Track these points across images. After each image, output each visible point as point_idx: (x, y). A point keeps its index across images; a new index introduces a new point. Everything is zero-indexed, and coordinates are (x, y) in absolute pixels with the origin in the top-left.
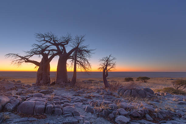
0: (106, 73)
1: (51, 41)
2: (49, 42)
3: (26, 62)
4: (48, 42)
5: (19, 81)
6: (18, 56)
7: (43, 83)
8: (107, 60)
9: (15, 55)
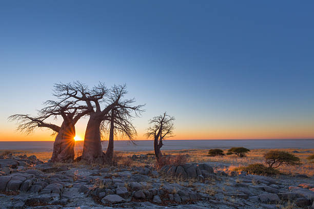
0: (159, 142)
1: (76, 94)
2: (74, 96)
3: (39, 126)
4: (72, 96)
5: (34, 156)
6: (28, 117)
7: (62, 158)
8: (162, 121)
9: (24, 116)
